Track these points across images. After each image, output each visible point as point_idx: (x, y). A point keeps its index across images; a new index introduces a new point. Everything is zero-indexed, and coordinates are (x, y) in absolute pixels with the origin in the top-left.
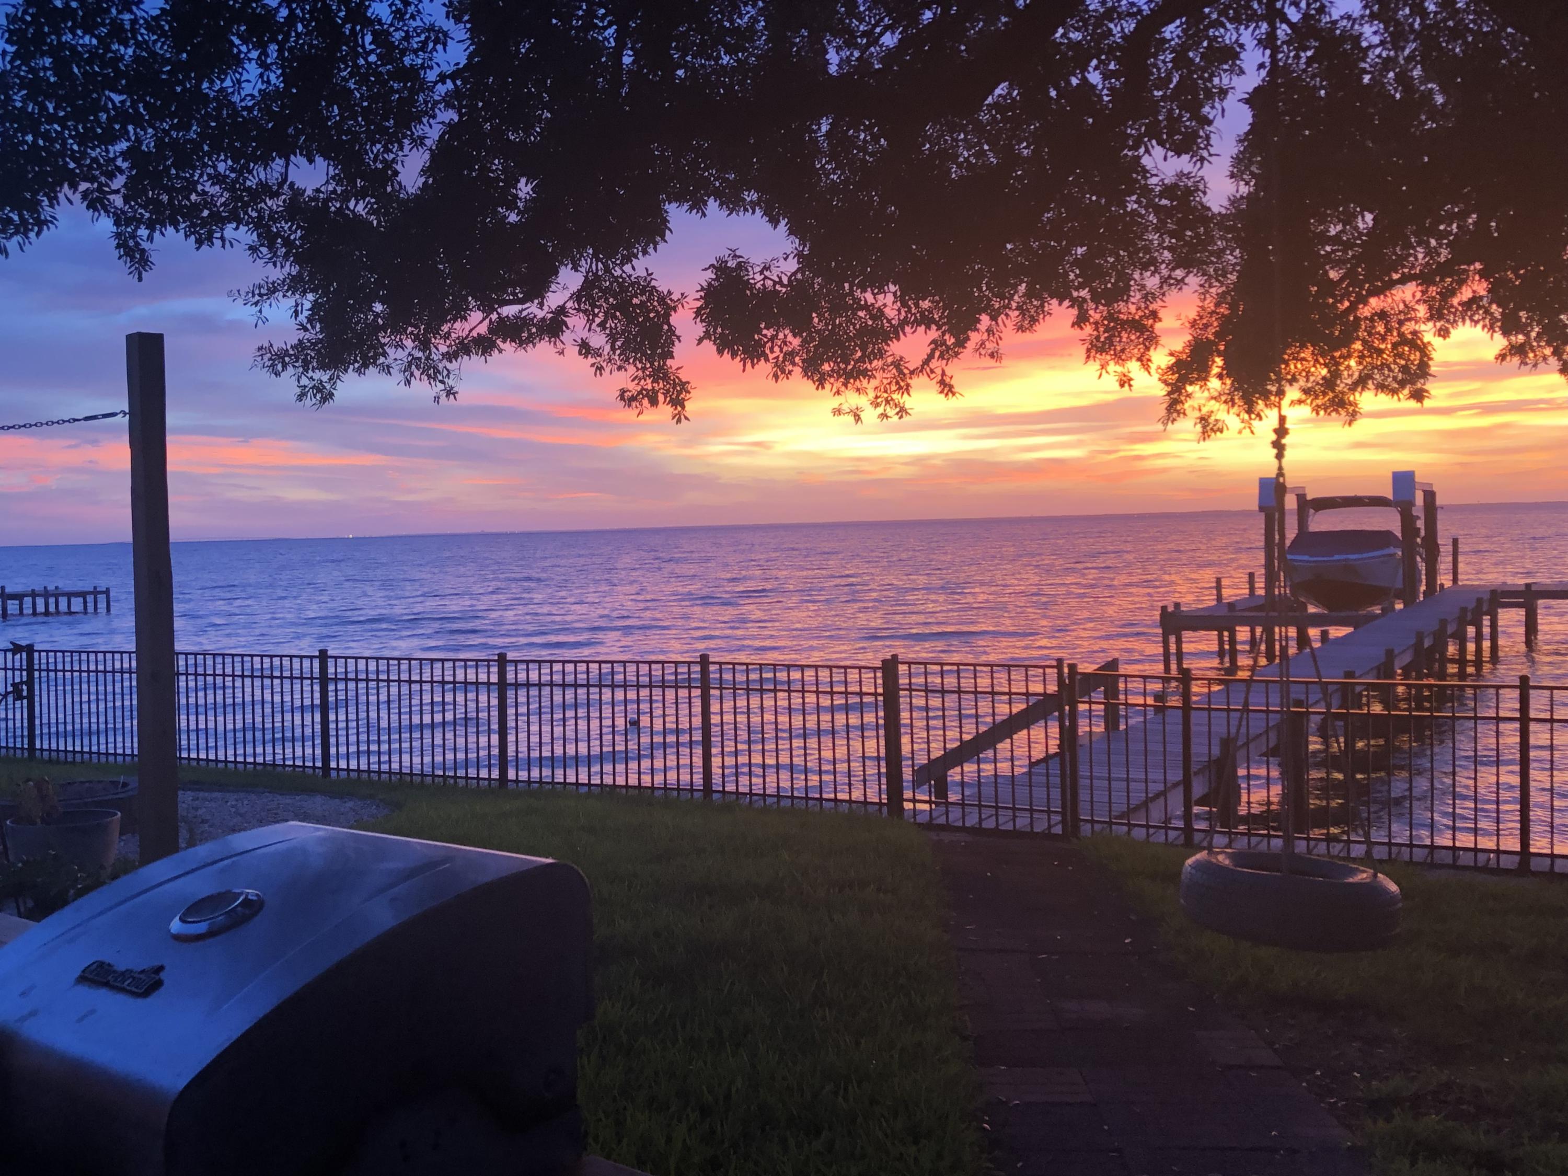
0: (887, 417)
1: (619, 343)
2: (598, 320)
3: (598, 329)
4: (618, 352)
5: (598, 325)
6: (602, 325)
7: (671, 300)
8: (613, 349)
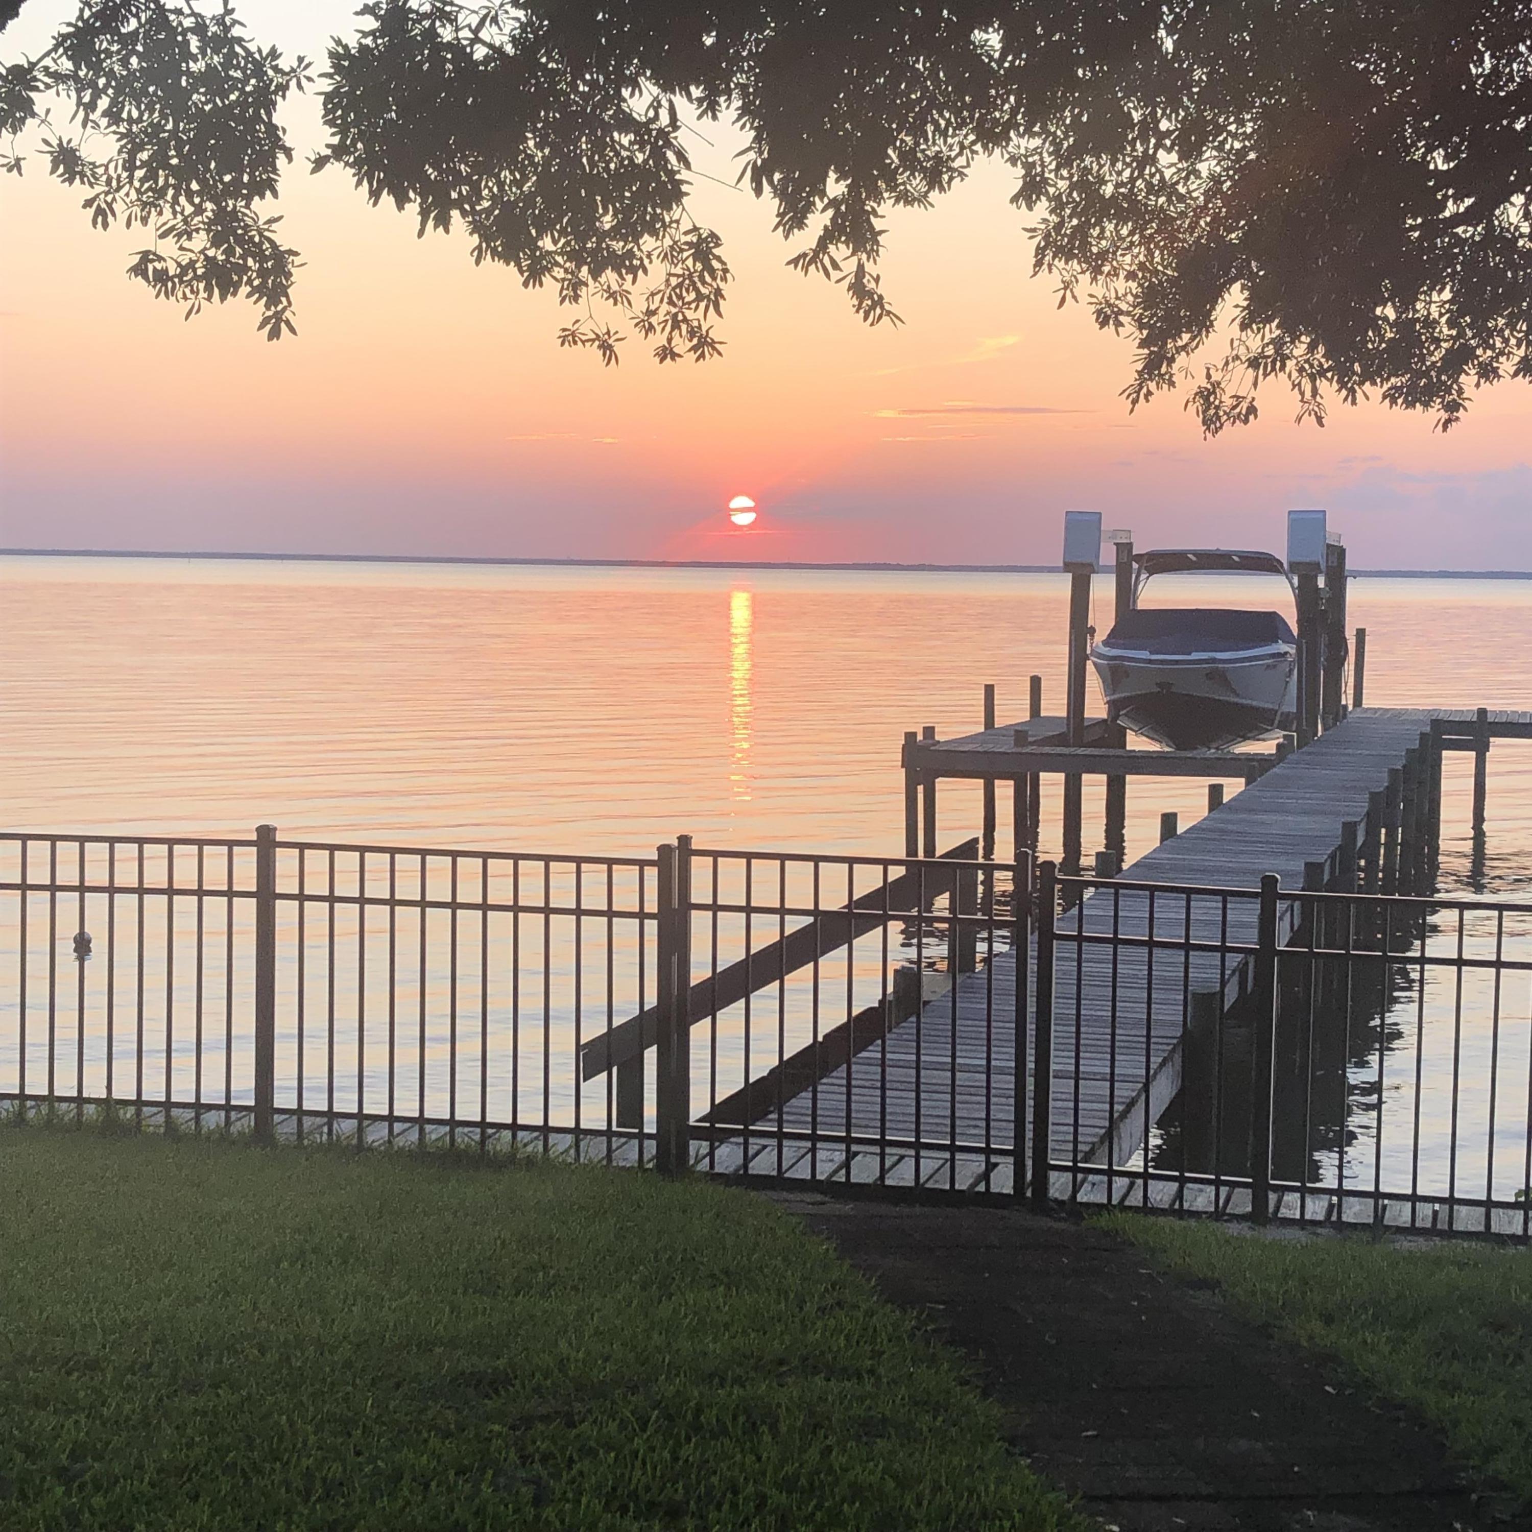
0: (674, 356)
1: (144, 156)
2: (104, 103)
3: (104, 122)
4: (139, 173)
5: (105, 114)
6: (113, 116)
7: (276, 69)
8: (130, 167)
